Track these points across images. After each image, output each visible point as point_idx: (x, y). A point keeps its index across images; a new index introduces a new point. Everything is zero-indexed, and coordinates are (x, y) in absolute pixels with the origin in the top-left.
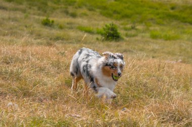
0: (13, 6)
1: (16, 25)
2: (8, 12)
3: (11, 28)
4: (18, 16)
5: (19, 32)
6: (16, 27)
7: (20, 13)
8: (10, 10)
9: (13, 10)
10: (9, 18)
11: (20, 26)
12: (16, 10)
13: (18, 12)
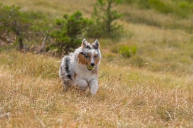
0: (171, 20)
1: (175, 53)
2: (162, 31)
3: (167, 59)
4: (180, 37)
5: (181, 65)
6: (176, 58)
7: (183, 32)
8: (166, 27)
9: (171, 28)
10: (164, 42)
11: (182, 55)
12: (176, 27)
13: (179, 31)
